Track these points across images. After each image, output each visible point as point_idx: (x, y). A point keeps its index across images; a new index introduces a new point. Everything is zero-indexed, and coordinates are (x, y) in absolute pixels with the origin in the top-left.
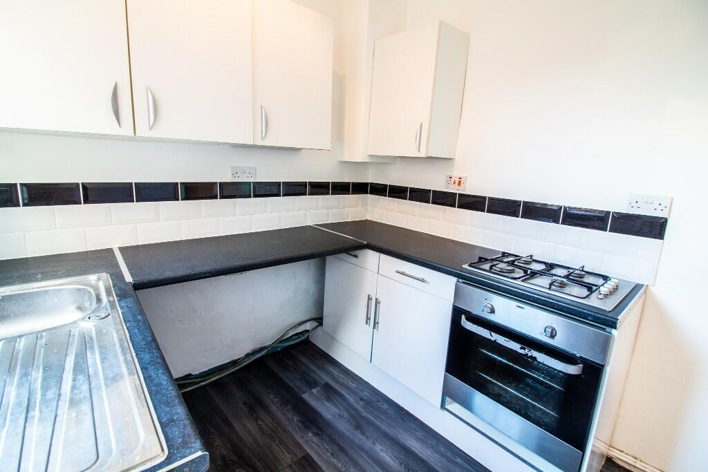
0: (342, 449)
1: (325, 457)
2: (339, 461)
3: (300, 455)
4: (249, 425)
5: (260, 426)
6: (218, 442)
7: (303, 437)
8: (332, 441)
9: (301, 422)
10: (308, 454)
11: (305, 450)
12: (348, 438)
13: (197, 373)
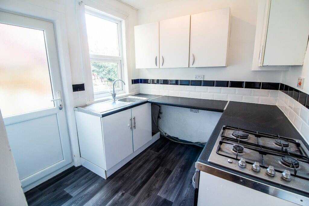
0: (180, 179)
1: (174, 175)
2: (175, 179)
3: (171, 169)
4: (173, 156)
5: (175, 158)
6: (164, 153)
7: (177, 168)
8: (181, 175)
9: (183, 166)
10: (172, 171)
11: (173, 170)
12: (186, 179)
13: (180, 139)
